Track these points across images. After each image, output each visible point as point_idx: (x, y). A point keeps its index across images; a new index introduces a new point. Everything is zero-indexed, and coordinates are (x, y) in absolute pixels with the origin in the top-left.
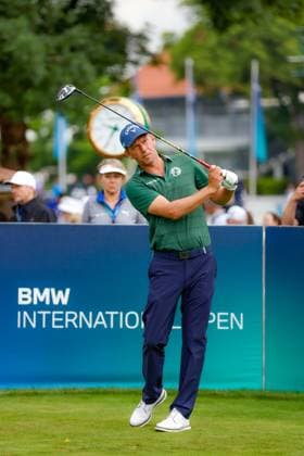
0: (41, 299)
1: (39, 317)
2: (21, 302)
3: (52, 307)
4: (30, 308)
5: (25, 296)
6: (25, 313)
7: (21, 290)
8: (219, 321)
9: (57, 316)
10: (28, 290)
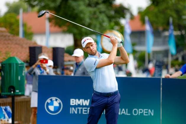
0: (79, 103)
1: (78, 110)
2: (71, 104)
3: (83, 106)
4: (75, 107)
5: (73, 102)
6: (73, 108)
7: (71, 100)
8: (144, 112)
9: (85, 109)
10: (74, 100)
